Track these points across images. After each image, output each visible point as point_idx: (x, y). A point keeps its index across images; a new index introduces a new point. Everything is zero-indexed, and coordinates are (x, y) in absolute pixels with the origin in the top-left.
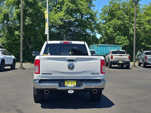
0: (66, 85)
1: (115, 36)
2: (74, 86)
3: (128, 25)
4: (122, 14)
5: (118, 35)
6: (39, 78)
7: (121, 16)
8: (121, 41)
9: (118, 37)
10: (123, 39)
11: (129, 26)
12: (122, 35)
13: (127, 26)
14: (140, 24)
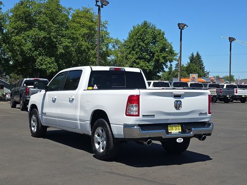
0: (169, 131)
1: (36, 56)
2: (179, 132)
3: (55, 40)
4: (46, 22)
5: (40, 55)
6: (138, 123)
7: (45, 25)
8: (46, 64)
9: (40, 58)
10: (49, 61)
11: (57, 41)
12: (46, 55)
13: (53, 42)
14: (73, 39)
